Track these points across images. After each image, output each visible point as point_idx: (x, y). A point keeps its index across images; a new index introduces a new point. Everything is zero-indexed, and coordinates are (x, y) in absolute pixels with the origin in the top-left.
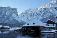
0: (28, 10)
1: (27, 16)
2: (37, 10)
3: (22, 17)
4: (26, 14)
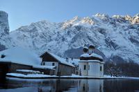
0: (38, 23)
1: (33, 37)
2: (61, 26)
3: (19, 38)
4: (31, 31)
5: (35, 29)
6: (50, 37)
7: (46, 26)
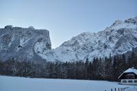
0: (79, 36)
1: (75, 50)
2: (100, 35)
3: (62, 52)
4: (73, 45)
5: (76, 43)
6: (92, 47)
7: (86, 38)
